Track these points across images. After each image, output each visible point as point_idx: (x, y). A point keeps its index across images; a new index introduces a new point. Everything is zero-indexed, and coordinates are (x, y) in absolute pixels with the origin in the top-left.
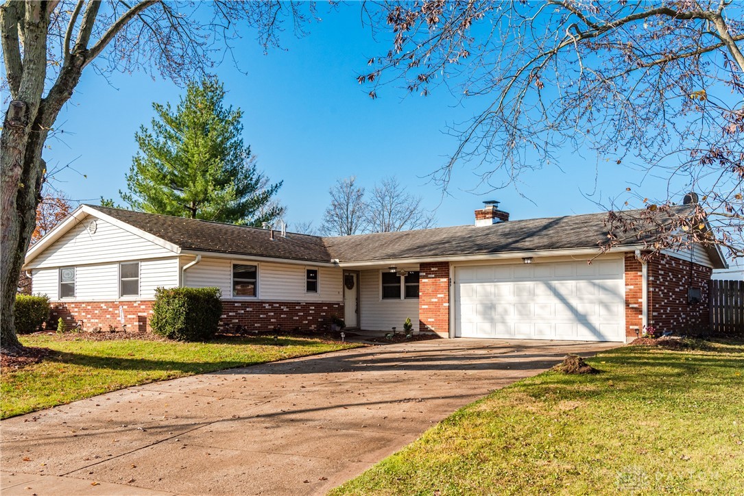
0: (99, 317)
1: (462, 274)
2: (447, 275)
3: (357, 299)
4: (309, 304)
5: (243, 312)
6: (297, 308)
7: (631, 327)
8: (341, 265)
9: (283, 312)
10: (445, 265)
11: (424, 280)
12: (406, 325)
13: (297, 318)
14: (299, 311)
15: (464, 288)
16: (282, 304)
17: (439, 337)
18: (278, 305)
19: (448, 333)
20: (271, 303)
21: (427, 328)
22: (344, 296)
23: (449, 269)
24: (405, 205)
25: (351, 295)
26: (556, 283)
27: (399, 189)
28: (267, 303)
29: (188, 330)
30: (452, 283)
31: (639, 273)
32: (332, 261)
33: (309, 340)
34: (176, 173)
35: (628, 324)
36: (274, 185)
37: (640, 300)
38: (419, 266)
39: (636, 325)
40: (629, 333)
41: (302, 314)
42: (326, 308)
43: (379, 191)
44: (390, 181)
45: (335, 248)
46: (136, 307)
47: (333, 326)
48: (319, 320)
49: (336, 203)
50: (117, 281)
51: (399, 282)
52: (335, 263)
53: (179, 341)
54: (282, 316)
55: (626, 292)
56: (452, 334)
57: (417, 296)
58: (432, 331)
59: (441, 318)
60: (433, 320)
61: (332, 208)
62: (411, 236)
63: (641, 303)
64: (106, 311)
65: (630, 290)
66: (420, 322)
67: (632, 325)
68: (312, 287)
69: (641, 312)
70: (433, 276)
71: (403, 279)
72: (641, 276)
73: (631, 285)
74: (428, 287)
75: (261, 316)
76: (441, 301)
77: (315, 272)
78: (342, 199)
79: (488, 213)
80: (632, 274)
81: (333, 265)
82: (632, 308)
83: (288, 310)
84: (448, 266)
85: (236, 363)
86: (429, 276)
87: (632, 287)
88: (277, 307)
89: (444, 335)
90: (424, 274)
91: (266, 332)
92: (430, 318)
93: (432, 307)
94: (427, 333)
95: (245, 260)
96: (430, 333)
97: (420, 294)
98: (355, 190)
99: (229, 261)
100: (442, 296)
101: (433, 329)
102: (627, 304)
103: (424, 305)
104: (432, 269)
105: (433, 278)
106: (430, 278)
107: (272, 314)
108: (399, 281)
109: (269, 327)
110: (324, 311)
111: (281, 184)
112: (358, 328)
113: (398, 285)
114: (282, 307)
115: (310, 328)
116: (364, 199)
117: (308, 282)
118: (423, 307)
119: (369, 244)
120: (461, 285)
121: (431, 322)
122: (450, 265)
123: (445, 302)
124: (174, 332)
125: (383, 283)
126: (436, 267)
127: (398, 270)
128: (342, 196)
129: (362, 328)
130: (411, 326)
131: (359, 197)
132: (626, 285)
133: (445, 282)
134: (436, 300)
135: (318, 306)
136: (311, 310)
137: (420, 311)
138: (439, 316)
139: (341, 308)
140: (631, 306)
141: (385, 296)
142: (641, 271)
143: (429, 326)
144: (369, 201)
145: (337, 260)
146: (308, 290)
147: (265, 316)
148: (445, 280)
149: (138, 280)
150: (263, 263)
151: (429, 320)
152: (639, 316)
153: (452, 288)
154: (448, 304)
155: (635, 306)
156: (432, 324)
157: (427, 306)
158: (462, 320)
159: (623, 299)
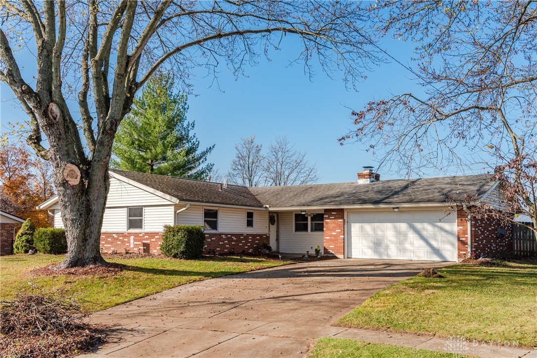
0: (111, 243)
1: (352, 217)
2: (343, 218)
3: (277, 232)
4: (248, 235)
5: (210, 240)
6: (241, 237)
7: (461, 252)
8: (271, 209)
9: (233, 241)
10: (342, 210)
11: (326, 220)
12: (316, 250)
13: (241, 244)
14: (243, 239)
15: (354, 226)
16: (232, 235)
17: (337, 258)
18: (230, 236)
19: (343, 255)
20: (226, 235)
21: (329, 252)
22: (269, 230)
23: (344, 213)
24: (294, 158)
25: (273, 228)
27: (289, 147)
28: (224, 234)
29: (186, 253)
30: (346, 223)
31: (465, 219)
32: (264, 206)
33: (258, 259)
34: (141, 139)
35: (459, 250)
36: (209, 148)
37: (466, 236)
39: (464, 251)
40: (459, 256)
41: (244, 242)
42: (259, 238)
43: (274, 147)
44: (282, 140)
45: (261, 196)
46: (141, 237)
47: (264, 250)
48: (255, 246)
49: (240, 156)
50: (126, 219)
51: (307, 221)
52: (266, 208)
53: (181, 259)
54: (233, 243)
55: (458, 231)
56: (346, 256)
57: (322, 230)
58: (333, 254)
59: (338, 245)
60: (333, 247)
61: (237, 159)
62: (314, 189)
63: (467, 237)
64: (117, 239)
65: (461, 229)
66: (324, 248)
67: (462, 251)
68: (250, 224)
69: (467, 244)
70: (333, 217)
71: (309, 218)
72: (467, 221)
73: (461, 226)
74: (329, 225)
75: (221, 243)
76: (339, 234)
77: (252, 213)
78: (245, 153)
79: (366, 175)
80: (461, 219)
81: (265, 209)
82: (461, 241)
83: (236, 239)
85: (229, 272)
86: (331, 218)
88: (229, 237)
89: (341, 256)
90: (327, 216)
91: (222, 254)
93: (332, 238)
94: (329, 255)
95: (212, 207)
96: (331, 255)
97: (324, 229)
98: (255, 146)
99: (202, 207)
100: (340, 231)
101: (333, 252)
102: (459, 239)
103: (327, 236)
104: (333, 213)
105: (333, 219)
106: (331, 219)
107: (227, 242)
108: (306, 219)
109: (225, 250)
110: (257, 240)
111: (213, 147)
112: (278, 252)
113: (306, 222)
114: (233, 237)
115: (249, 251)
116: (262, 153)
117: (247, 220)
118: (327, 238)
119: (285, 194)
120: (352, 224)
121: (331, 248)
122: (345, 211)
123: (341, 235)
124: (177, 253)
125: (296, 221)
126: (335, 212)
127: (307, 212)
128: (245, 150)
129: (280, 252)
130: (319, 250)
131: (258, 151)
132: (458, 226)
133: (341, 222)
134: (335, 234)
135: (254, 236)
136: (250, 239)
137: (325, 241)
139: (268, 238)
140: (461, 239)
141: (297, 230)
142: (467, 217)
143: (331, 251)
144: (265, 155)
145: (268, 206)
146: (248, 225)
147: (222, 243)
148: (342, 220)
149: (142, 219)
150: (222, 208)
151: (330, 246)
152: (466, 246)
153: (346, 226)
154: (343, 236)
155: (464, 239)
156: (332, 249)
157: (329, 237)
158: (352, 247)
159: (455, 235)
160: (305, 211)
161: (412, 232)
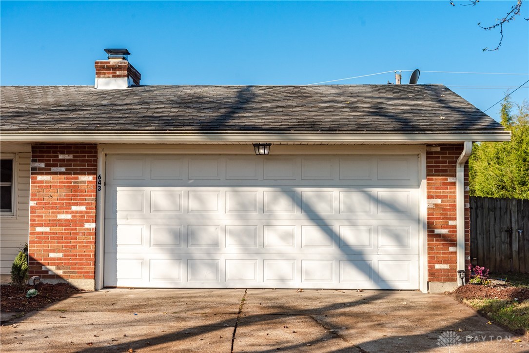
1: (119, 169)
2: (94, 170)
7: (437, 266)
10: (91, 149)
12: (16, 269)
15: (123, 195)
17: (77, 290)
19: (92, 281)
21: (47, 271)
23: (96, 157)
26: (307, 192)
30: (102, 186)
31: (450, 180)
35: (432, 260)
37: (451, 223)
38: (29, 149)
39: (445, 262)
40: (434, 275)
55: (429, 209)
56: (100, 285)
58: (58, 277)
59: (78, 250)
60: (61, 255)
65: (436, 205)
66: (31, 259)
67: (439, 262)
69: (453, 243)
70: (63, 169)
72: (454, 184)
73: (437, 197)
74: (51, 191)
76: (78, 220)
79: (118, 69)
80: (438, 180)
82: (439, 235)
84: (96, 152)
86: (54, 169)
87: (439, 201)
89: (85, 284)
90: (43, 165)
92: (54, 251)
93: (58, 229)
96: (55, 282)
97: (33, 203)
100: (83, 208)
101: (60, 273)
102: (430, 230)
103: (41, 225)
104: (61, 157)
105: (61, 173)
106: (55, 173)
118: (38, 229)
120: (118, 189)
121: (55, 259)
122: (99, 150)
123: (88, 221)
126: (68, 153)
132: (429, 197)
133: (89, 182)
134: (69, 217)
137: (32, 238)
138: (75, 247)
140: (437, 231)
142: (454, 175)
143: (52, 268)
148: (90, 178)
151: (52, 255)
152: (451, 249)
153: (101, 193)
154: (93, 225)
155: (444, 231)
156: (57, 262)
157: (47, 229)
158: (118, 256)
159: (418, 221)
161: (298, 213)
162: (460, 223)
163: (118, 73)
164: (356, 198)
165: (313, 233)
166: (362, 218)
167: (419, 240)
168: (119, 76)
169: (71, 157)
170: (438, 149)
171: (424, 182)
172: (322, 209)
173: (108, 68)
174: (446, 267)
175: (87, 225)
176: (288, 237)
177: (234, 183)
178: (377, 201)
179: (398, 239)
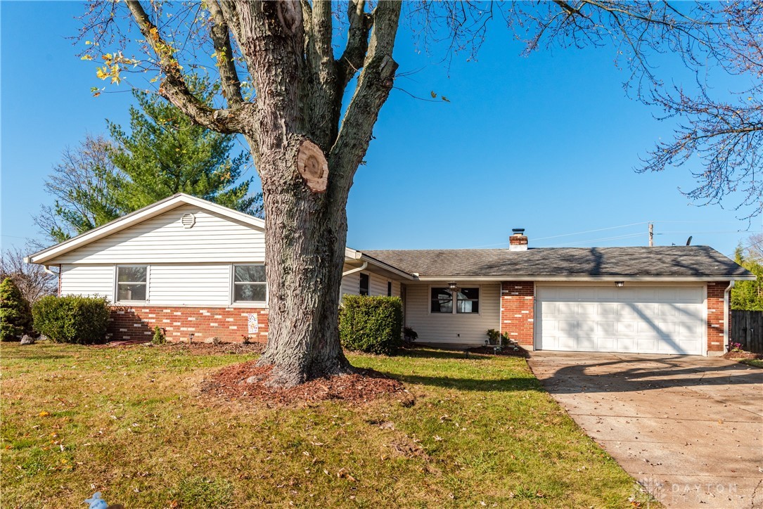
1: (543, 293)
2: (532, 294)
7: (713, 343)
10: (531, 283)
11: (505, 297)
15: (545, 306)
19: (532, 346)
21: (510, 341)
23: (533, 287)
26: (640, 305)
30: (536, 301)
31: (721, 300)
32: (412, 274)
35: (709, 340)
37: (721, 321)
38: (501, 284)
39: (717, 341)
40: (710, 348)
46: (264, 315)
50: (228, 285)
52: (415, 277)
55: (708, 314)
56: (537, 348)
58: (515, 344)
59: (525, 332)
60: (517, 334)
63: (723, 323)
64: (211, 319)
65: (713, 312)
66: (501, 334)
67: (713, 341)
69: (722, 331)
70: (517, 293)
71: (455, 295)
72: (723, 302)
73: (713, 308)
74: (511, 304)
76: (525, 317)
77: (390, 284)
80: (714, 300)
81: (412, 279)
82: (714, 328)
84: (533, 285)
86: (513, 293)
87: (714, 310)
89: (529, 348)
90: (507, 291)
92: (513, 332)
93: (515, 322)
94: (509, 346)
96: (513, 346)
97: (503, 309)
100: (527, 312)
101: (516, 342)
102: (709, 325)
103: (506, 319)
104: (516, 287)
105: (516, 295)
106: (514, 295)
117: (388, 293)
118: (506, 322)
120: (543, 303)
123: (530, 318)
125: (432, 297)
132: (709, 308)
133: (530, 300)
134: (520, 316)
137: (503, 325)
138: (523, 330)
140: (713, 326)
141: (433, 310)
142: (723, 297)
143: (513, 340)
145: (417, 275)
148: (531, 298)
149: (264, 285)
151: (512, 334)
152: (721, 335)
153: (535, 305)
154: (532, 320)
155: (717, 326)
156: (513, 337)
157: (510, 322)
158: (543, 335)
159: (702, 320)
160: (455, 284)
161: (636, 315)
162: (726, 321)
163: (522, 242)
164: (666, 308)
165: (643, 325)
166: (670, 318)
167: (702, 330)
168: (523, 244)
169: (521, 287)
170: (714, 284)
171: (706, 301)
172: (648, 313)
173: (517, 239)
174: (718, 343)
175: (529, 320)
176: (629, 326)
177: (600, 300)
178: (678, 309)
179: (689, 328)
